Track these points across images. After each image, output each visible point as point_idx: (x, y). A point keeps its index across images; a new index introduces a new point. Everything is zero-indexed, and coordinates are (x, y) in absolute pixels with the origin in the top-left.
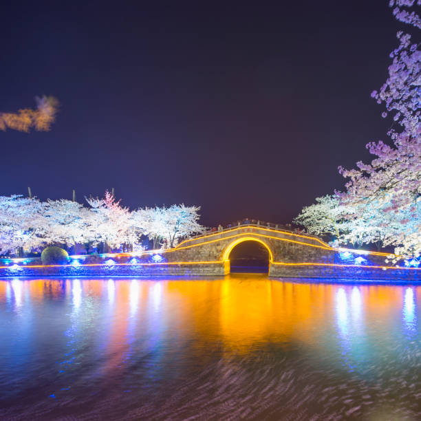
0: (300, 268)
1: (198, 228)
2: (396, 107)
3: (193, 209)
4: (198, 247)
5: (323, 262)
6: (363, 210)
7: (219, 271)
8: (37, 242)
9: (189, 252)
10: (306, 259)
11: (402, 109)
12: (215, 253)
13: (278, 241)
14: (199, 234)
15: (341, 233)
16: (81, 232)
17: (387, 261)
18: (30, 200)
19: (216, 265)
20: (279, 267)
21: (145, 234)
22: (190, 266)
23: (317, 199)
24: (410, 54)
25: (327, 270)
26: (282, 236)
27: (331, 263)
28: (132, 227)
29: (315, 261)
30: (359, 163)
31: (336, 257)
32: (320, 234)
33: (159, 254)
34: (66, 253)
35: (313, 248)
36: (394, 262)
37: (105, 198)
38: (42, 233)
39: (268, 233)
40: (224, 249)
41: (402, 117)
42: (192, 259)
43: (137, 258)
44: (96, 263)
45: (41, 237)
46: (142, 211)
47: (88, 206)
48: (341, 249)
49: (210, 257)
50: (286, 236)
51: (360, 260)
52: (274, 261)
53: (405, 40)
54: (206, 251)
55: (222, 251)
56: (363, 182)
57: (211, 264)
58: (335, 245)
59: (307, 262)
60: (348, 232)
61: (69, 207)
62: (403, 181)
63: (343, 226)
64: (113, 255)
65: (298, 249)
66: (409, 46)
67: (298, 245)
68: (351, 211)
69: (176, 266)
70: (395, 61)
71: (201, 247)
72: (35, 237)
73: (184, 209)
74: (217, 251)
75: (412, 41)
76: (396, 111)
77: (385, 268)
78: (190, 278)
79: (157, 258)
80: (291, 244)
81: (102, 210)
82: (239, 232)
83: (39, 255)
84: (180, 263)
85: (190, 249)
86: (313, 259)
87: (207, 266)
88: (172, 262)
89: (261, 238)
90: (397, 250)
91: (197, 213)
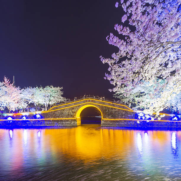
0: (117, 121)
1: (62, 99)
3: (58, 88)
4: (62, 110)
5: (129, 119)
7: (74, 123)
9: (57, 113)
10: (120, 117)
12: (71, 113)
13: (105, 107)
14: (63, 102)
19: (72, 120)
20: (106, 121)
22: (58, 121)
25: (131, 123)
26: (108, 104)
27: (133, 119)
29: (125, 118)
31: (136, 116)
32: (127, 103)
33: (39, 114)
35: (123, 111)
37: (4, 81)
39: (100, 103)
40: (77, 111)
42: (59, 117)
43: (26, 116)
48: (138, 112)
49: (68, 116)
50: (109, 104)
54: (66, 112)
55: (75, 113)
57: (70, 120)
58: (135, 110)
59: (120, 118)
64: (11, 115)
65: (116, 111)
67: (116, 109)
69: (49, 121)
71: (64, 110)
73: (53, 88)
74: (73, 112)
79: (38, 116)
80: (112, 109)
82: (84, 102)
84: (52, 119)
85: (57, 111)
86: (124, 116)
87: (67, 121)
88: (47, 118)
89: (96, 105)
91: (61, 90)
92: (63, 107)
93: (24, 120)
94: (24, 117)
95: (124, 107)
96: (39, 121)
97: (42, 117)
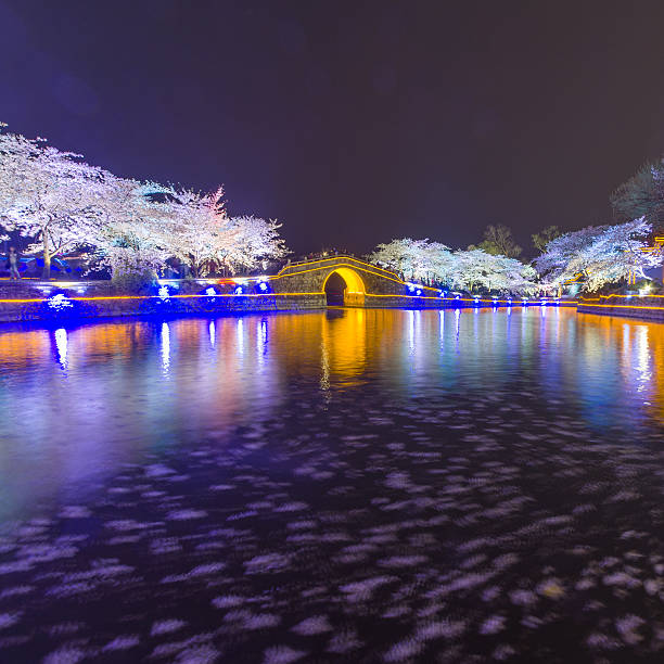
4: (301, 275)
5: (400, 295)
9: (293, 281)
10: (389, 291)
12: (317, 283)
19: (319, 297)
20: (371, 298)
22: (296, 298)
27: (405, 295)
33: (264, 283)
35: (393, 282)
39: (361, 266)
42: (297, 291)
43: (241, 286)
44: (192, 292)
48: (409, 284)
49: (313, 287)
51: (419, 292)
52: (366, 292)
54: (308, 280)
55: (322, 281)
57: (315, 296)
59: (390, 294)
65: (384, 282)
69: (283, 298)
71: (303, 275)
74: (319, 281)
78: (297, 312)
79: (263, 287)
80: (378, 278)
82: (337, 262)
84: (285, 294)
85: (292, 277)
86: (394, 291)
87: (312, 298)
88: (278, 292)
92: (302, 269)
93: (238, 295)
94: (239, 290)
95: (393, 277)
96: (265, 299)
97: (270, 290)
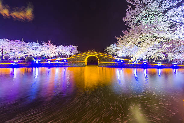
0: (107, 63)
1: (78, 52)
2: (128, 23)
3: (76, 47)
5: (112, 62)
6: (122, 48)
8: (23, 55)
9: (75, 59)
10: (108, 61)
11: (130, 23)
13: (100, 56)
14: (78, 53)
15: (116, 54)
16: (40, 52)
17: (129, 62)
18: (22, 42)
19: (83, 63)
20: (101, 63)
21: (61, 53)
22: (75, 63)
23: (110, 45)
24: (131, 10)
25: (114, 64)
26: (101, 54)
27: (114, 62)
28: (57, 51)
29: (110, 62)
30: (120, 36)
31: (116, 61)
32: (111, 54)
34: (34, 59)
35: (110, 58)
36: (131, 62)
37: (48, 42)
38: (26, 52)
39: (97, 54)
41: (130, 26)
42: (76, 61)
43: (58, 60)
44: (44, 62)
45: (25, 54)
46: (60, 46)
47: (42, 45)
48: (117, 58)
49: (81, 60)
50: (102, 55)
51: (122, 61)
52: (100, 61)
53: (130, 7)
54: (80, 58)
55: (85, 59)
56: (122, 41)
58: (115, 57)
60: (118, 54)
61: (36, 45)
62: (131, 41)
63: (117, 52)
64: (50, 60)
65: (106, 58)
66: (131, 9)
68: (118, 49)
69: (71, 63)
70: (128, 11)
71: (78, 57)
72: (23, 54)
73: (73, 46)
74: (83, 58)
75: (131, 7)
76: (128, 24)
77: (129, 64)
78: (75, 66)
79: (65, 60)
80: (104, 57)
81: (47, 46)
82: (89, 53)
83: (24, 59)
87: (80, 63)
88: (69, 61)
89: (95, 55)
90: (131, 59)
91: (77, 47)
92: (78, 56)
94: (57, 61)
96: (65, 63)
